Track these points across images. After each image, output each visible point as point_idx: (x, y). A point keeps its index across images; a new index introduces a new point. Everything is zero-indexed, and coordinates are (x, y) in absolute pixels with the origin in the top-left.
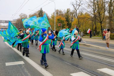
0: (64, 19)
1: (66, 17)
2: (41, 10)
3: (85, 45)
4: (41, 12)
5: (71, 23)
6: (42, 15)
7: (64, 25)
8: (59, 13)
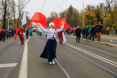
0: (93, 15)
1: (96, 12)
2: (71, 7)
3: (108, 45)
4: (71, 9)
5: (103, 19)
6: (72, 12)
7: (94, 22)
8: (91, 9)
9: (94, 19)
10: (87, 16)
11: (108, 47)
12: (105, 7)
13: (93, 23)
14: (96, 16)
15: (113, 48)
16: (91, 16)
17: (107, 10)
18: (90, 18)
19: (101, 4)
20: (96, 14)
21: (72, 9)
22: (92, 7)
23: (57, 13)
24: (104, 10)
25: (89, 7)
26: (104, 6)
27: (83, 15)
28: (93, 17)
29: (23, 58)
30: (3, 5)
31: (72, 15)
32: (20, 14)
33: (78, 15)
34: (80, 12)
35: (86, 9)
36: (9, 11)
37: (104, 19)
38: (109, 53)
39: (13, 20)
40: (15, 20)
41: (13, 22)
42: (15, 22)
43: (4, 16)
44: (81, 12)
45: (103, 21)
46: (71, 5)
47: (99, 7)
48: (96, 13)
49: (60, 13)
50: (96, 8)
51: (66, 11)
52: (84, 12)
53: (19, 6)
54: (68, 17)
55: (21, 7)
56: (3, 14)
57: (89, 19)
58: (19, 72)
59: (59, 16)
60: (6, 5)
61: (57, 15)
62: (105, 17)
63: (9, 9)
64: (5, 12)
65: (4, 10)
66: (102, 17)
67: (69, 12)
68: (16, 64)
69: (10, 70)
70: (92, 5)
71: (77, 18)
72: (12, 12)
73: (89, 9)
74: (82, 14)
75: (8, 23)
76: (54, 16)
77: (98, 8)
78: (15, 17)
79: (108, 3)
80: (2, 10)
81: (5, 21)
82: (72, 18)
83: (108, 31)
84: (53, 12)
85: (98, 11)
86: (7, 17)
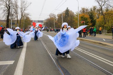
0: (87, 16)
1: (90, 14)
2: (67, 9)
3: (101, 43)
4: (67, 11)
5: (96, 20)
6: (68, 14)
7: (87, 22)
8: (85, 11)
9: (88, 20)
10: (82, 17)
11: (101, 45)
12: (97, 10)
13: (87, 24)
15: (106, 46)
16: (85, 18)
17: (99, 12)
18: (84, 19)
19: (94, 7)
20: (90, 16)
21: (69, 11)
22: (86, 10)
23: (55, 15)
24: (97, 12)
25: (83, 9)
26: (97, 9)
27: (78, 16)
28: (87, 19)
29: (21, 56)
30: (7, 7)
31: (68, 16)
32: (22, 15)
33: (74, 16)
34: (75, 14)
35: (80, 11)
36: (13, 13)
38: (102, 52)
40: (18, 20)
41: (16, 22)
42: (17, 22)
43: (8, 17)
44: (76, 14)
45: (96, 22)
47: (93, 9)
48: (89, 15)
49: (58, 15)
50: (90, 10)
51: (63, 13)
52: (79, 14)
53: (22, 8)
54: (65, 18)
56: (7, 15)
57: (84, 20)
58: (15, 70)
59: (57, 18)
61: (55, 17)
62: (98, 18)
63: (12, 11)
64: (9, 13)
65: (7, 11)
66: (95, 19)
67: (65, 14)
68: (14, 61)
69: (6, 68)
70: (86, 8)
71: (73, 19)
72: (15, 14)
73: (84, 11)
74: (77, 16)
75: (11, 23)
76: (53, 17)
77: (91, 10)
78: (17, 18)
79: (101, 6)
81: (9, 22)
82: (68, 19)
83: (100, 31)
84: (51, 14)
85: (91, 13)
86: (10, 18)
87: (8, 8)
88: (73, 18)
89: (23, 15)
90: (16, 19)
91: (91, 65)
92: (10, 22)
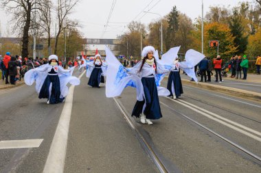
0: (225, 28)
1: (233, 23)
2: (174, 10)
4: (174, 15)
5: (247, 37)
6: (176, 23)
7: (226, 44)
8: (220, 16)
9: (227, 39)
10: (211, 32)
12: (251, 12)
13: (224, 48)
14: (232, 32)
16: (220, 32)
17: (256, 18)
18: (218, 35)
19: (243, 6)
20: (231, 27)
21: (177, 16)
22: (223, 13)
23: (142, 25)
24: (251, 19)
25: (215, 12)
26: (249, 9)
27: (201, 29)
28: (224, 35)
29: (58, 127)
30: (24, 6)
31: (177, 28)
32: (60, 26)
33: (192, 29)
34: (194, 22)
35: (208, 16)
36: (37, 20)
37: (251, 39)
39: (45, 39)
40: (49, 39)
41: (45, 44)
42: (49, 43)
43: (26, 29)
44: (198, 23)
45: (247, 43)
46: (175, 8)
47: (239, 11)
48: (231, 24)
49: (150, 25)
50: (232, 14)
51: (163, 21)
52: (205, 24)
53: (59, 9)
54: (168, 34)
55: (64, 10)
56: (23, 25)
57: (216, 39)
58: (44, 163)
59: (148, 32)
60: (29, 5)
61: (143, 30)
62: (253, 33)
63: (37, 15)
64: (28, 21)
65: (24, 16)
66: (245, 35)
67: (169, 22)
68: (42, 140)
69: (24, 156)
70: (222, 7)
71: (189, 36)
72: (42, 22)
73: (216, 16)
74: (199, 27)
75: (35, 46)
76: (137, 31)
77: (235, 13)
78: (49, 33)
80: (20, 17)
81: (27, 42)
82: (177, 35)
83: (259, 66)
84: (133, 22)
85: (235, 21)
86: (30, 32)
87: (25, 8)
88: (189, 33)
89: (64, 26)
90: (45, 36)
91: (235, 151)
92: (30, 42)
